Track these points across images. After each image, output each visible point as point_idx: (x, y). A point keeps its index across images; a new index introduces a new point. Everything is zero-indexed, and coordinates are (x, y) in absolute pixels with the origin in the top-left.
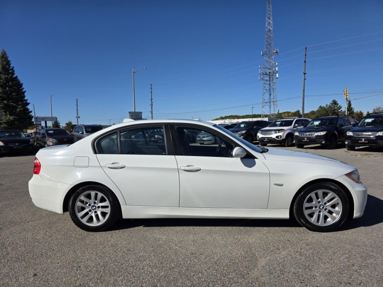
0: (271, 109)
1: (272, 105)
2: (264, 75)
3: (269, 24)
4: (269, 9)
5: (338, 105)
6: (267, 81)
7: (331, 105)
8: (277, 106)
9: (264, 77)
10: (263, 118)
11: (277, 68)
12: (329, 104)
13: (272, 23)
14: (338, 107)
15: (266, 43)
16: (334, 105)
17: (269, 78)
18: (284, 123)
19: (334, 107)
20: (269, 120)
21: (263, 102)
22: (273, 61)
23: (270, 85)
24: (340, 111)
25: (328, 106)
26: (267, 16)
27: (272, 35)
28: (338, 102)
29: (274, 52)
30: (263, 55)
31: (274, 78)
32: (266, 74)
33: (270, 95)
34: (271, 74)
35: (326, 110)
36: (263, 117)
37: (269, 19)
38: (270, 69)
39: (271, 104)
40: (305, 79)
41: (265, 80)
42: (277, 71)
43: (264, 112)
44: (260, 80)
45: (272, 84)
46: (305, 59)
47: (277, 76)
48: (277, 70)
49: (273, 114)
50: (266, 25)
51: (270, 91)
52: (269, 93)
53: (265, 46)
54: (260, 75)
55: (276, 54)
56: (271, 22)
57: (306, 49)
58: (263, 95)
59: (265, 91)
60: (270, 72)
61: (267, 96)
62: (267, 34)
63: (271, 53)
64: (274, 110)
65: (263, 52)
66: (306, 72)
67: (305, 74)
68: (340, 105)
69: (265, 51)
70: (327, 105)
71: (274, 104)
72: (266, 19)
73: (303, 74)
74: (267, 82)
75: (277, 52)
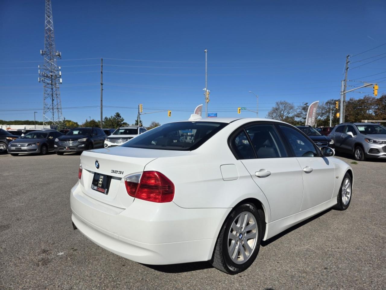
0: (54, 115)
1: (55, 112)
2: (45, 78)
3: (49, 23)
4: (49, 7)
5: (121, 118)
6: (48, 84)
7: (115, 117)
8: (62, 114)
9: (45, 80)
10: (44, 126)
11: (60, 72)
12: (113, 116)
13: (52, 22)
14: (121, 119)
15: (45, 42)
16: (118, 117)
17: (51, 82)
18: (128, 132)
19: (118, 119)
20: (52, 128)
21: (44, 108)
22: (55, 64)
23: (52, 89)
24: (122, 123)
25: (113, 118)
26: (47, 13)
27: (52, 35)
28: (121, 115)
29: (57, 54)
30: (43, 54)
31: (57, 82)
32: (47, 76)
33: (53, 100)
34: (53, 78)
35: (111, 121)
36: (45, 124)
37: (49, 17)
38: (52, 72)
39: (54, 110)
40: (102, 90)
41: (45, 83)
42: (60, 76)
43: (46, 118)
44: (40, 82)
45: (54, 89)
46: (102, 70)
47: (61, 80)
48: (60, 74)
49: (57, 122)
50: (45, 23)
51: (52, 96)
52: (52, 98)
53: (45, 45)
54: (40, 76)
55: (58, 57)
56: (51, 20)
57: (102, 60)
58: (44, 100)
59: (46, 95)
60: (52, 75)
61: (49, 101)
62: (47, 33)
63: (52, 55)
64: (59, 117)
65: (42, 51)
66: (103, 83)
67: (102, 84)
68: (123, 118)
69: (45, 51)
70: (111, 117)
71: (58, 110)
72: (45, 16)
73: (100, 84)
74: (48, 86)
75: (59, 55)
